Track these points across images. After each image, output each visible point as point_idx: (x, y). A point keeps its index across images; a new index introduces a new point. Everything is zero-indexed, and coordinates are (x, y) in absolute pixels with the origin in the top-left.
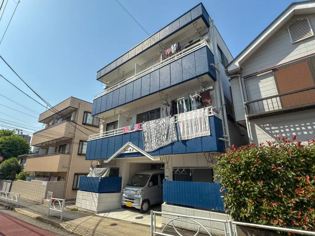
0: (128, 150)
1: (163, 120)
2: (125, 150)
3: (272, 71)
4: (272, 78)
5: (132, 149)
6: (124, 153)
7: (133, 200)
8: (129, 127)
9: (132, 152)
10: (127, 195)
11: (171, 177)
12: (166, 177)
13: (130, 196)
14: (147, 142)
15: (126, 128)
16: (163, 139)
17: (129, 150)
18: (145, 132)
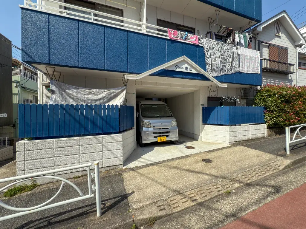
0: (183, 68)
1: (227, 46)
2: (176, 66)
3: (268, 45)
4: (267, 49)
5: (189, 67)
6: (175, 70)
7: (167, 132)
8: (179, 33)
9: (189, 71)
10: (156, 129)
11: (206, 106)
12: (201, 105)
13: (162, 129)
14: (210, 65)
15: (173, 32)
16: (228, 67)
17: (185, 68)
18: (207, 51)
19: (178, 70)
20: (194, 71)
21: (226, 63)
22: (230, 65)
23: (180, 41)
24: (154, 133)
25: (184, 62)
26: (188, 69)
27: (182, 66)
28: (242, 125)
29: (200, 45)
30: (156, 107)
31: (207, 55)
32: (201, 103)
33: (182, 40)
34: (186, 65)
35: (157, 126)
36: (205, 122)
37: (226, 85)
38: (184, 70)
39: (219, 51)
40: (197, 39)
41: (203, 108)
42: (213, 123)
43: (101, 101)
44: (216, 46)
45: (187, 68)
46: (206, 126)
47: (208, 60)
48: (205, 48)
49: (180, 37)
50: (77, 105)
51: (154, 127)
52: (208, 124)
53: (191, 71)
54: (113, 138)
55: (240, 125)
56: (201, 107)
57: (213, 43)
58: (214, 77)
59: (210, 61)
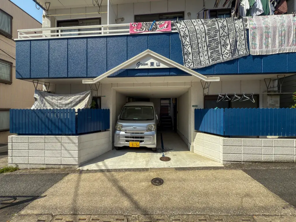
0: (147, 64)
1: (222, 21)
2: (139, 63)
5: (155, 62)
6: (137, 68)
7: (141, 138)
8: (144, 25)
9: (155, 67)
10: (129, 133)
12: (193, 106)
13: (135, 133)
14: (190, 53)
15: (136, 26)
16: (223, 51)
17: (149, 64)
18: (185, 36)
19: (141, 67)
20: (162, 66)
21: (220, 47)
22: (228, 48)
24: (126, 137)
25: (148, 57)
26: (155, 64)
27: (146, 63)
29: (173, 31)
30: (140, 108)
31: (186, 41)
33: (149, 31)
34: (152, 60)
36: (197, 129)
38: (149, 67)
39: (207, 31)
40: (170, 26)
41: (195, 110)
44: (202, 26)
45: (152, 64)
46: (198, 133)
48: (182, 34)
49: (145, 29)
53: (160, 66)
54: (70, 139)
57: (195, 24)
59: (190, 50)
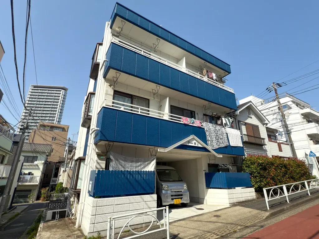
1: (218, 127)
2: (189, 142)
3: (245, 123)
4: (245, 127)
5: (197, 143)
6: (188, 145)
8: (189, 119)
11: (207, 171)
12: (204, 171)
13: (177, 192)
14: (209, 140)
15: (185, 119)
17: (194, 143)
18: (207, 131)
19: (190, 144)
20: (200, 146)
21: (219, 139)
22: (222, 141)
23: (190, 124)
24: (172, 196)
25: (193, 139)
26: (196, 144)
27: (192, 142)
28: (236, 188)
29: (202, 127)
30: (168, 172)
31: (207, 134)
32: (204, 169)
34: (195, 141)
35: (174, 189)
36: (208, 186)
37: (221, 156)
38: (193, 145)
39: (214, 131)
40: (200, 123)
41: (206, 173)
42: (215, 187)
43: (139, 168)
44: (212, 127)
46: (210, 190)
47: (208, 137)
48: (205, 129)
49: (189, 122)
50: (125, 171)
51: (171, 190)
52: (211, 188)
53: (198, 145)
54: (152, 197)
55: (235, 189)
56: (204, 172)
57: (209, 125)
58: (213, 150)
59: (209, 138)
